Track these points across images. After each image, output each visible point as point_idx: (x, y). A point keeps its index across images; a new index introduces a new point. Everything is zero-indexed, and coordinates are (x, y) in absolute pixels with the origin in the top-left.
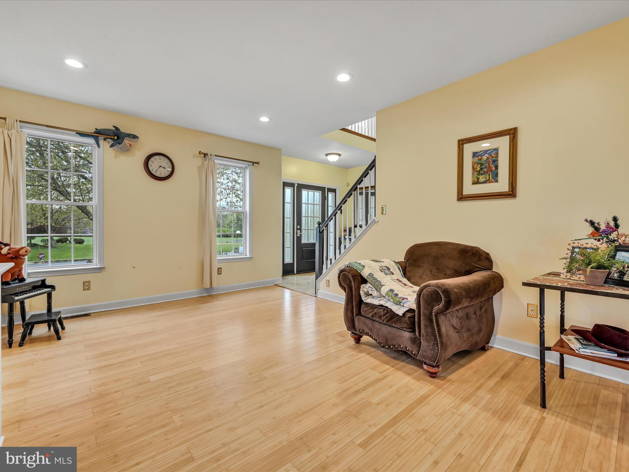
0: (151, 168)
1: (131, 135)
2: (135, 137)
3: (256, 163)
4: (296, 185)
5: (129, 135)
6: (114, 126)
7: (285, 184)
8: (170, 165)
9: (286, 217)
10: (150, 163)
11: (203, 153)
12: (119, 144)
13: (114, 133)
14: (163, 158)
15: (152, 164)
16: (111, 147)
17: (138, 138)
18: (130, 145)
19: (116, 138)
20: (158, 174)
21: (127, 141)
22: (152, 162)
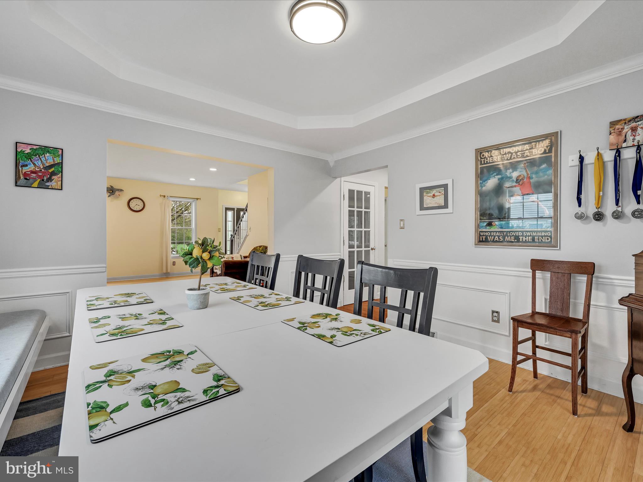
0: (131, 206)
1: (120, 189)
2: (121, 190)
3: (199, 199)
4: (236, 209)
5: (118, 190)
6: (110, 186)
7: (227, 209)
8: (142, 203)
9: (228, 230)
10: (130, 203)
11: (162, 196)
12: (113, 195)
13: (110, 189)
14: (138, 200)
15: (132, 204)
16: (108, 197)
17: (123, 190)
18: (119, 195)
19: (111, 192)
20: (135, 209)
21: (117, 193)
22: (132, 202)
